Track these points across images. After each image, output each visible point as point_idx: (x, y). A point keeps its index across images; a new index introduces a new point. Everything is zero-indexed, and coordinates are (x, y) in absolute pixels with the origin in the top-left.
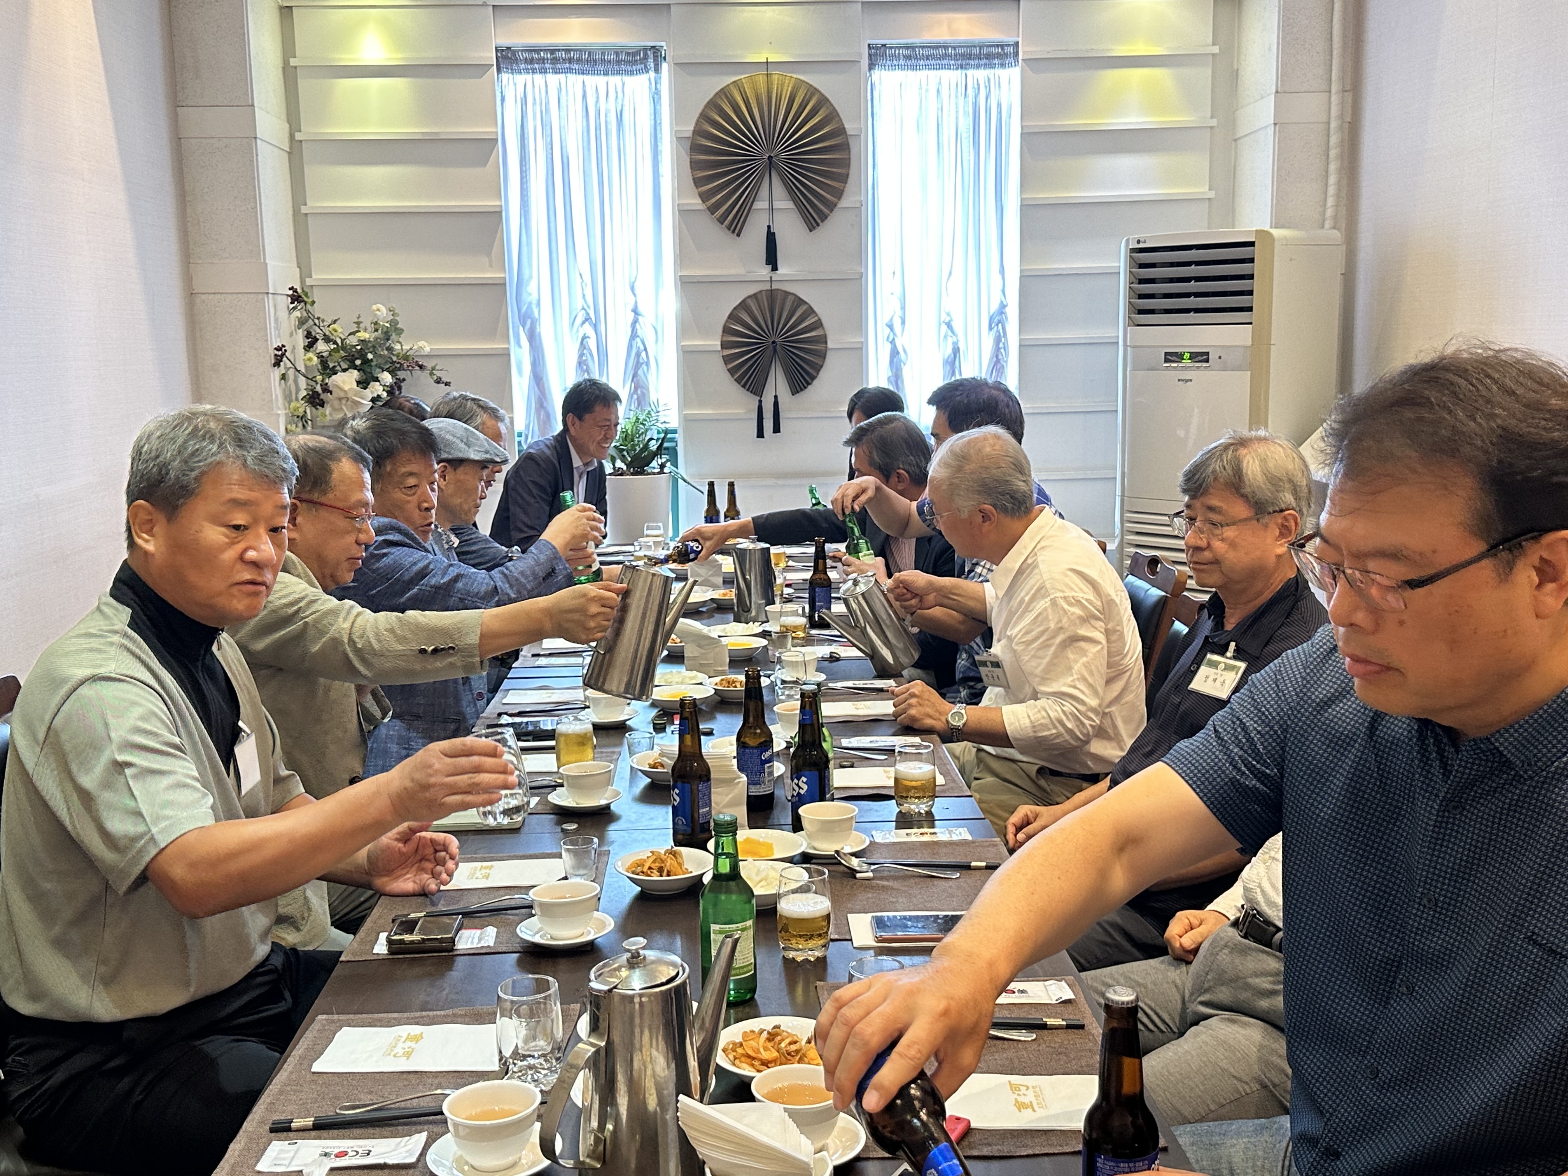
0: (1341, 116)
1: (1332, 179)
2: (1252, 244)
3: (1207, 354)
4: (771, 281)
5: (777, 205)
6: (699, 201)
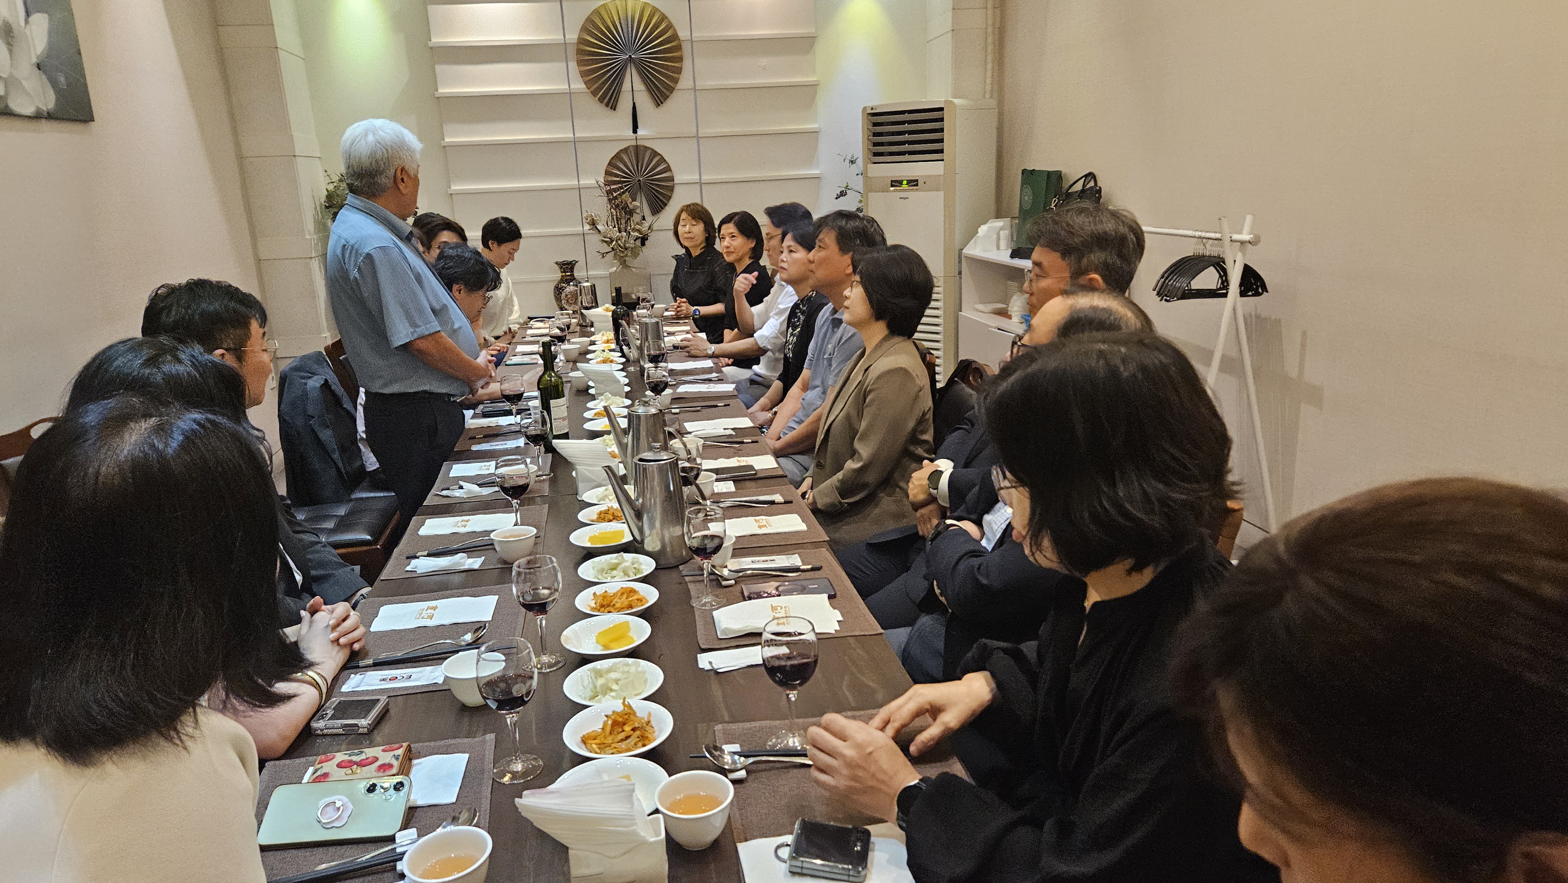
0: (994, 24)
1: (989, 66)
2: (942, 109)
3: (917, 181)
4: (635, 139)
5: (636, 90)
6: (584, 86)
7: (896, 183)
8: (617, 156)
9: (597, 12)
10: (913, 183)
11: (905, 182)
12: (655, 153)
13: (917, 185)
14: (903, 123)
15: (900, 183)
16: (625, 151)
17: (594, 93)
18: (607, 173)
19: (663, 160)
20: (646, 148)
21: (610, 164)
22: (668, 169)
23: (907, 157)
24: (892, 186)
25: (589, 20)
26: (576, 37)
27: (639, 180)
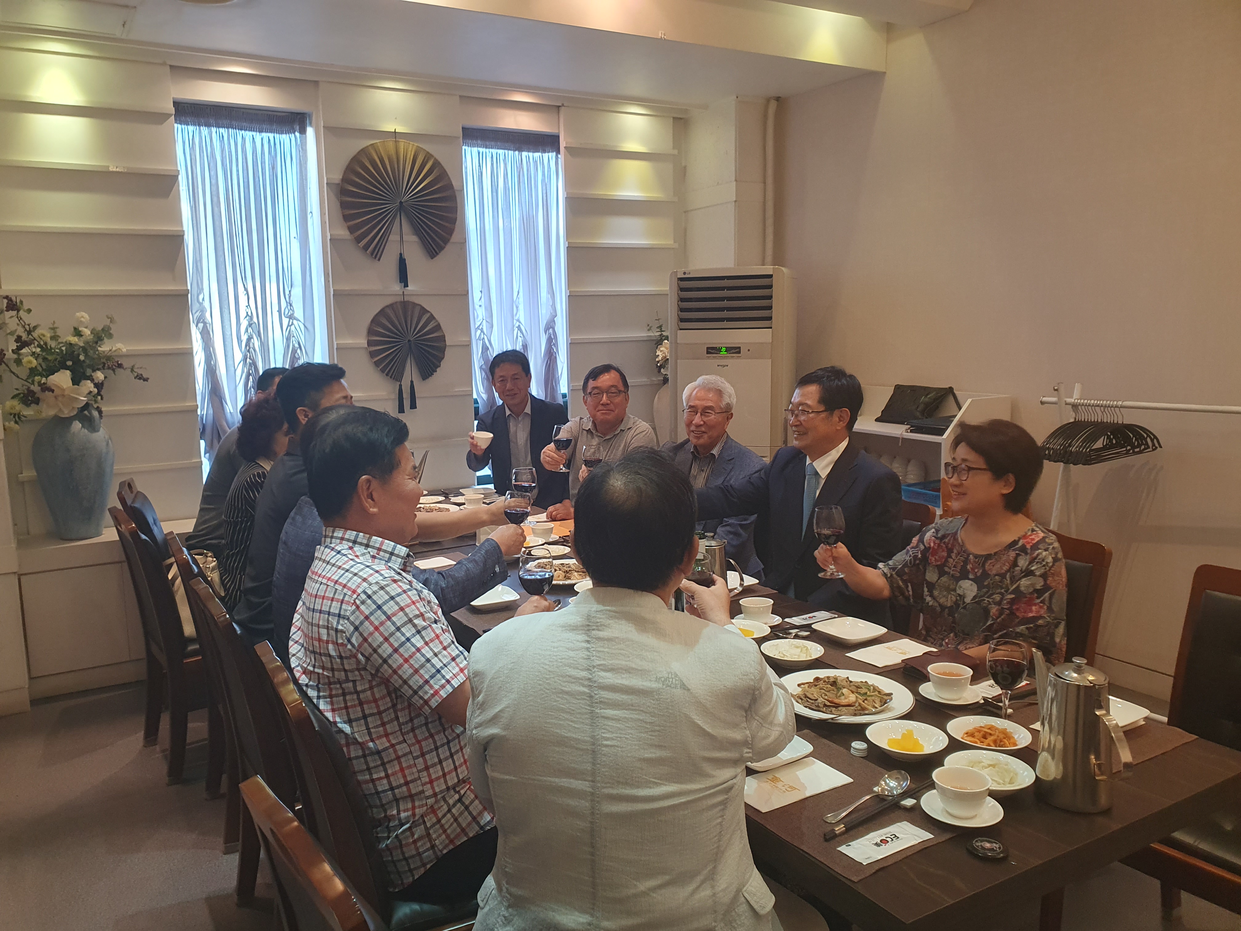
2: (771, 276)
3: (738, 348)
4: (404, 295)
5: (405, 238)
6: (348, 233)
7: (713, 351)
8: (382, 312)
9: (363, 151)
10: (735, 350)
11: (724, 349)
12: (424, 311)
13: (739, 352)
14: (722, 289)
15: (719, 350)
16: (391, 306)
17: (358, 240)
18: (371, 332)
19: (432, 317)
20: (415, 305)
21: (373, 321)
22: (438, 327)
23: (725, 324)
24: (708, 353)
25: (356, 160)
26: (341, 177)
27: (409, 341)
